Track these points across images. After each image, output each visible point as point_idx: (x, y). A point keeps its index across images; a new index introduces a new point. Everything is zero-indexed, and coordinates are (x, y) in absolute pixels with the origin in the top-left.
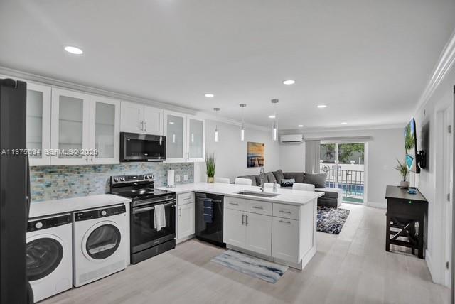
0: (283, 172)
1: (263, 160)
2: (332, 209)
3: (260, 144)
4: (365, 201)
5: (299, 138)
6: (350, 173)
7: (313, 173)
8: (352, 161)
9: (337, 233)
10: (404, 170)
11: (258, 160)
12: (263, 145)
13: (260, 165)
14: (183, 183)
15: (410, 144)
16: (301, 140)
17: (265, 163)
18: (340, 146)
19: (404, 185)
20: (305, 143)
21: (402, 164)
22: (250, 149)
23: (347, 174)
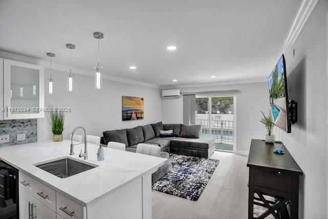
0: (163, 123)
1: (142, 113)
2: (203, 159)
3: (138, 98)
4: (235, 149)
5: (177, 92)
6: (224, 122)
7: (190, 124)
8: (229, 112)
9: (195, 199)
10: (269, 123)
11: (136, 113)
12: (142, 99)
13: (138, 118)
14: (16, 144)
15: (276, 93)
16: (178, 94)
17: (145, 116)
18: (213, 99)
19: (269, 140)
20: (182, 97)
21: (267, 117)
22: (124, 103)
23: (222, 124)
